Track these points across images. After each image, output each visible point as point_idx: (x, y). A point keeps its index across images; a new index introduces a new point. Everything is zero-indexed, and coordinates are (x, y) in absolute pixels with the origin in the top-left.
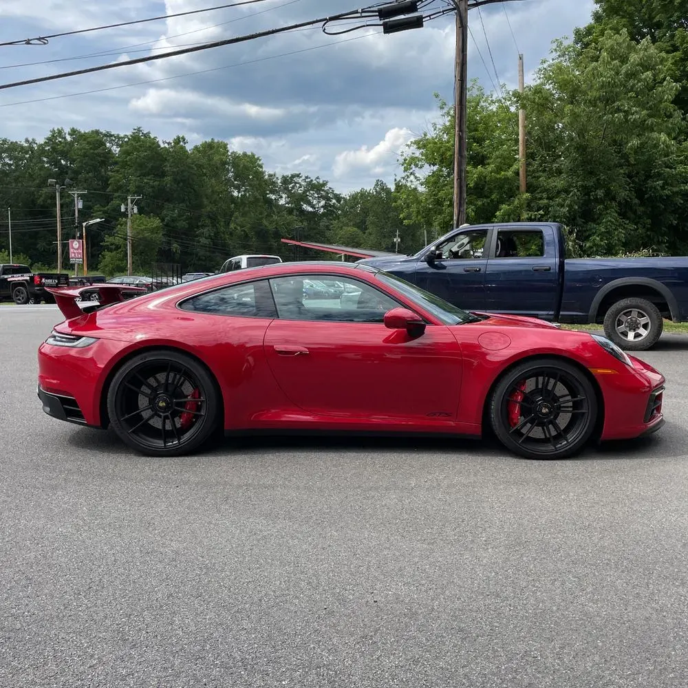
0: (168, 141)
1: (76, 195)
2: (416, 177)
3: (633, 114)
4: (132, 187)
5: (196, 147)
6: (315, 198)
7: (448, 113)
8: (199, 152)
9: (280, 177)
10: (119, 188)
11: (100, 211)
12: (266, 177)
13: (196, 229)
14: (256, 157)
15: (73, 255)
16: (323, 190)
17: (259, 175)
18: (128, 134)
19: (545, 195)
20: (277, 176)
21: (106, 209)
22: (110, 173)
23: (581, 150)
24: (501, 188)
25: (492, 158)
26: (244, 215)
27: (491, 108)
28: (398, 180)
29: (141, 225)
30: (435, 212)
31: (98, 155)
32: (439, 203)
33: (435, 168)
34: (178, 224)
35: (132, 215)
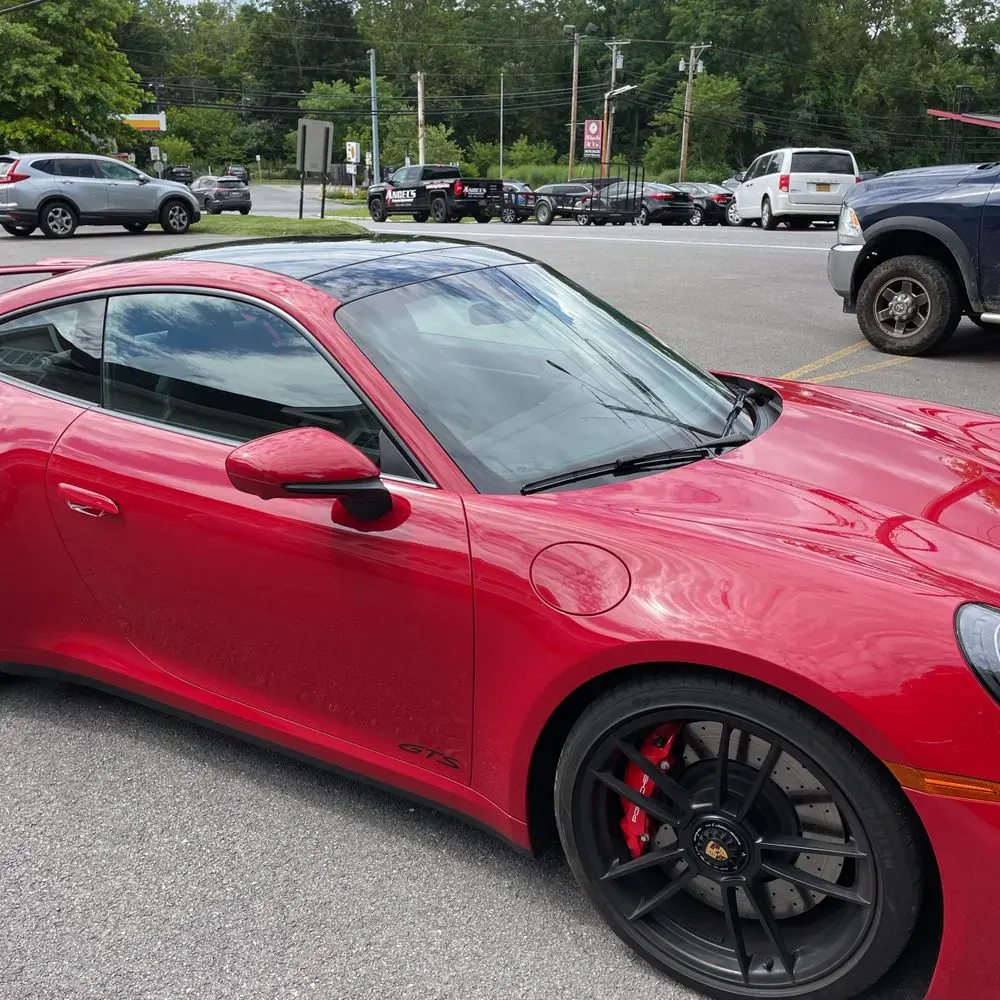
1: (615, 48)
4: (703, 31)
10: (684, 32)
11: (655, 71)
13: (794, 95)
15: (589, 144)
21: (662, 67)
22: (674, 9)
26: (882, 67)
29: (709, 92)
34: (766, 89)
35: (695, 77)
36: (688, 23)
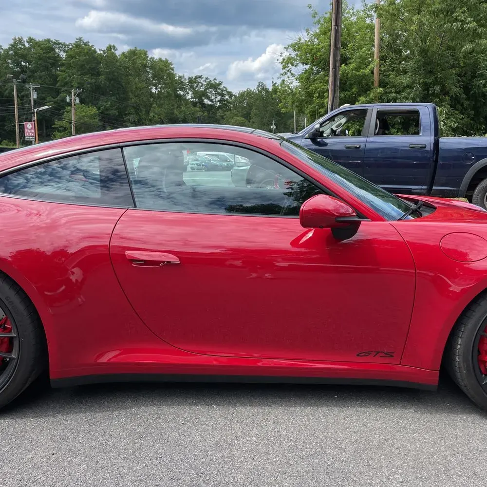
0: (103, 49)
1: (31, 89)
2: (292, 74)
3: (467, 24)
4: (75, 84)
5: (123, 53)
6: (213, 95)
7: (319, 22)
8: (126, 57)
9: (187, 79)
10: (66, 84)
11: (52, 101)
12: (177, 78)
13: (124, 116)
14: (169, 62)
15: (28, 134)
16: (219, 89)
17: (171, 76)
18: (71, 43)
19: (393, 90)
20: (185, 77)
21: (56, 100)
22: (58, 72)
23: (423, 54)
24: (360, 83)
25: (353, 58)
26: (160, 106)
27: (352, 19)
28: (274, 82)
29: (83, 113)
30: (307, 102)
31: (49, 58)
32: (310, 95)
33: (307, 67)
34: (110, 112)
35: (75, 105)
36: (67, 80)
